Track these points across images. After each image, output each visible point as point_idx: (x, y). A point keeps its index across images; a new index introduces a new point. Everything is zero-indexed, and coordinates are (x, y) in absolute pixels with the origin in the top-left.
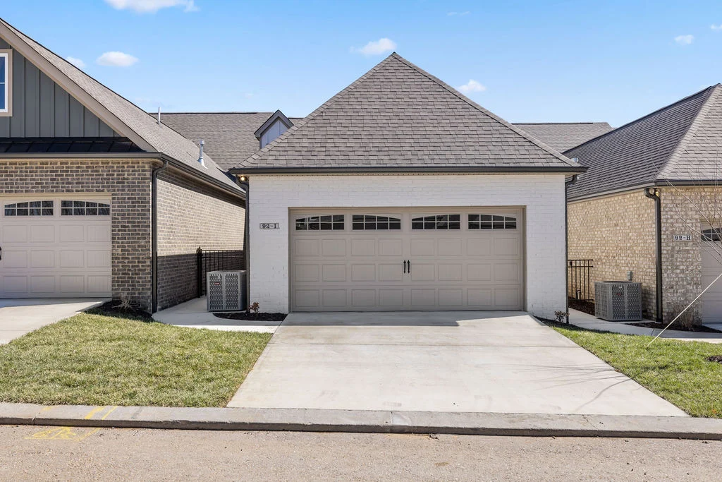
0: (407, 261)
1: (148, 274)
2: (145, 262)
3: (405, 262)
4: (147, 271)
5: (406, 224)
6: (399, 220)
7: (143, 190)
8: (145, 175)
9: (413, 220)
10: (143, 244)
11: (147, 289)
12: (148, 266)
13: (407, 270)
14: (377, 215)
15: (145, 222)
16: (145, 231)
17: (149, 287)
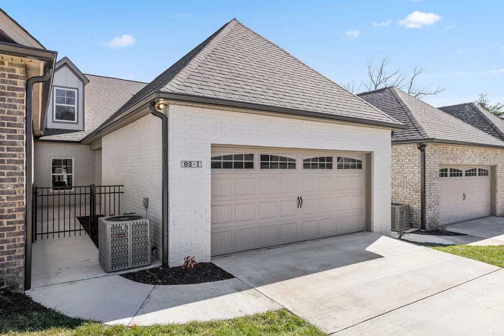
0: (300, 197)
1: (19, 234)
2: (14, 216)
3: (298, 198)
4: (17, 230)
5: (299, 164)
6: (295, 160)
7: (10, 106)
8: (15, 83)
9: (304, 160)
10: (10, 188)
11: (18, 257)
12: (20, 222)
13: (299, 206)
14: (279, 155)
15: (15, 156)
16: (15, 168)
17: (20, 254)
